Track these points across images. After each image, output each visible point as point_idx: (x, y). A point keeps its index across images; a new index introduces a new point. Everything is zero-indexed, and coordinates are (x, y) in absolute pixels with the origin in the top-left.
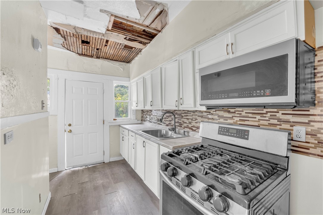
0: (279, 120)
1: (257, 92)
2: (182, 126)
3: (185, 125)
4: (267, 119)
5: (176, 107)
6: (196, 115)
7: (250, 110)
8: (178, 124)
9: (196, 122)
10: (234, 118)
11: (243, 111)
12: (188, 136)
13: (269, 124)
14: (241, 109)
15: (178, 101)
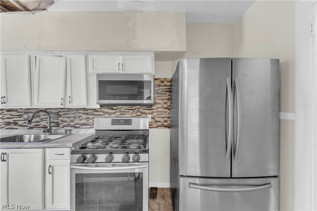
0: (141, 113)
1: (138, 97)
2: (59, 125)
3: (65, 124)
4: (136, 112)
5: (62, 105)
6: (80, 113)
7: (126, 107)
8: (54, 124)
9: (80, 119)
10: (116, 113)
11: (122, 108)
12: (71, 134)
13: (137, 115)
14: (120, 107)
15: (64, 99)
